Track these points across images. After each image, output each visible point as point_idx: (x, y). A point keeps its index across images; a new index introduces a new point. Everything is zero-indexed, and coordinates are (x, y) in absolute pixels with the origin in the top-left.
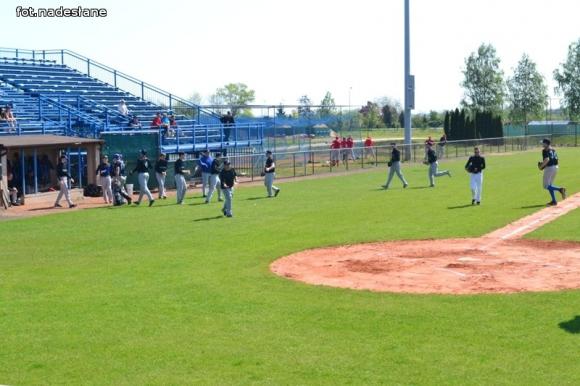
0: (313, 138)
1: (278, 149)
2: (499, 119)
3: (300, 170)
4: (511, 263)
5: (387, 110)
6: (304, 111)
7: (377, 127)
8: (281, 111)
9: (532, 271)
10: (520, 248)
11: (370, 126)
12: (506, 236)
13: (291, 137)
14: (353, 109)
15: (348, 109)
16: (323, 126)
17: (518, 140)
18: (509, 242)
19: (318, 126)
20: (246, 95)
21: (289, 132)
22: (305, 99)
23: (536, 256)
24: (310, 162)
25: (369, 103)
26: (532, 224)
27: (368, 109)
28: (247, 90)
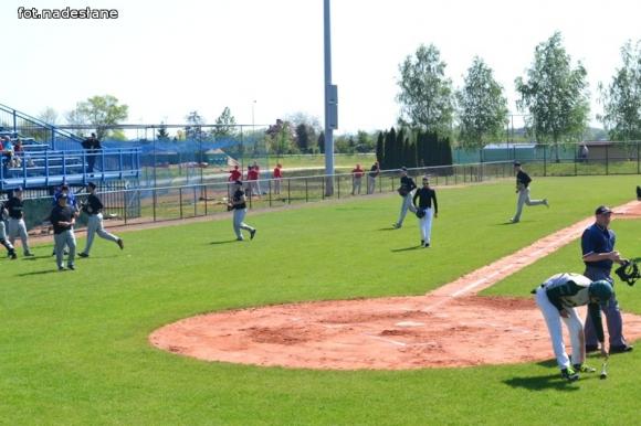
0: (205, 167)
1: (159, 182)
2: (447, 142)
3: (188, 210)
4: (464, 328)
5: (302, 130)
6: (194, 132)
7: (290, 152)
8: (162, 132)
9: (491, 338)
10: (476, 309)
11: (279, 151)
12: (458, 293)
13: (176, 166)
14: (257, 129)
15: (251, 128)
16: (219, 151)
17: (471, 168)
18: (460, 301)
19: (211, 152)
20: (117, 111)
21: (173, 160)
22: (194, 117)
23: (495, 318)
24: (201, 199)
25: (278, 121)
26: (491, 276)
27: (277, 129)
28: (118, 105)
